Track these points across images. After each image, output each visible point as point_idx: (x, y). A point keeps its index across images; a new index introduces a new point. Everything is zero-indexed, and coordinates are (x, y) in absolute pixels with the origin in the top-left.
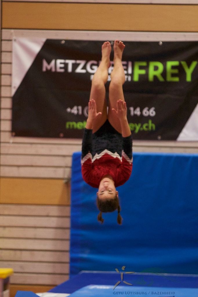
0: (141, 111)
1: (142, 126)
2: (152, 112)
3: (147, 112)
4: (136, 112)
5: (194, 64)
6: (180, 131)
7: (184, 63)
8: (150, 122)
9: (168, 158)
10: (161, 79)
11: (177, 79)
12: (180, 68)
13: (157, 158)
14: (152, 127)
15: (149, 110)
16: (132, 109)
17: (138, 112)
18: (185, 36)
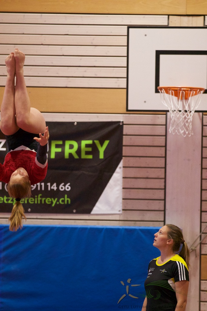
0: (58, 186)
1: (58, 201)
2: (68, 187)
3: (63, 187)
4: (52, 188)
5: (106, 143)
6: (94, 205)
7: (97, 142)
8: (66, 196)
9: (83, 230)
10: (76, 157)
11: (90, 157)
12: (93, 146)
13: (73, 230)
14: (68, 201)
15: (65, 185)
16: (49, 184)
17: (54, 187)
18: (98, 117)
